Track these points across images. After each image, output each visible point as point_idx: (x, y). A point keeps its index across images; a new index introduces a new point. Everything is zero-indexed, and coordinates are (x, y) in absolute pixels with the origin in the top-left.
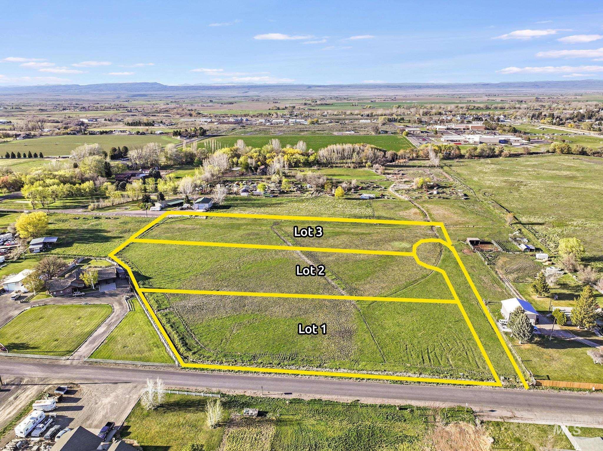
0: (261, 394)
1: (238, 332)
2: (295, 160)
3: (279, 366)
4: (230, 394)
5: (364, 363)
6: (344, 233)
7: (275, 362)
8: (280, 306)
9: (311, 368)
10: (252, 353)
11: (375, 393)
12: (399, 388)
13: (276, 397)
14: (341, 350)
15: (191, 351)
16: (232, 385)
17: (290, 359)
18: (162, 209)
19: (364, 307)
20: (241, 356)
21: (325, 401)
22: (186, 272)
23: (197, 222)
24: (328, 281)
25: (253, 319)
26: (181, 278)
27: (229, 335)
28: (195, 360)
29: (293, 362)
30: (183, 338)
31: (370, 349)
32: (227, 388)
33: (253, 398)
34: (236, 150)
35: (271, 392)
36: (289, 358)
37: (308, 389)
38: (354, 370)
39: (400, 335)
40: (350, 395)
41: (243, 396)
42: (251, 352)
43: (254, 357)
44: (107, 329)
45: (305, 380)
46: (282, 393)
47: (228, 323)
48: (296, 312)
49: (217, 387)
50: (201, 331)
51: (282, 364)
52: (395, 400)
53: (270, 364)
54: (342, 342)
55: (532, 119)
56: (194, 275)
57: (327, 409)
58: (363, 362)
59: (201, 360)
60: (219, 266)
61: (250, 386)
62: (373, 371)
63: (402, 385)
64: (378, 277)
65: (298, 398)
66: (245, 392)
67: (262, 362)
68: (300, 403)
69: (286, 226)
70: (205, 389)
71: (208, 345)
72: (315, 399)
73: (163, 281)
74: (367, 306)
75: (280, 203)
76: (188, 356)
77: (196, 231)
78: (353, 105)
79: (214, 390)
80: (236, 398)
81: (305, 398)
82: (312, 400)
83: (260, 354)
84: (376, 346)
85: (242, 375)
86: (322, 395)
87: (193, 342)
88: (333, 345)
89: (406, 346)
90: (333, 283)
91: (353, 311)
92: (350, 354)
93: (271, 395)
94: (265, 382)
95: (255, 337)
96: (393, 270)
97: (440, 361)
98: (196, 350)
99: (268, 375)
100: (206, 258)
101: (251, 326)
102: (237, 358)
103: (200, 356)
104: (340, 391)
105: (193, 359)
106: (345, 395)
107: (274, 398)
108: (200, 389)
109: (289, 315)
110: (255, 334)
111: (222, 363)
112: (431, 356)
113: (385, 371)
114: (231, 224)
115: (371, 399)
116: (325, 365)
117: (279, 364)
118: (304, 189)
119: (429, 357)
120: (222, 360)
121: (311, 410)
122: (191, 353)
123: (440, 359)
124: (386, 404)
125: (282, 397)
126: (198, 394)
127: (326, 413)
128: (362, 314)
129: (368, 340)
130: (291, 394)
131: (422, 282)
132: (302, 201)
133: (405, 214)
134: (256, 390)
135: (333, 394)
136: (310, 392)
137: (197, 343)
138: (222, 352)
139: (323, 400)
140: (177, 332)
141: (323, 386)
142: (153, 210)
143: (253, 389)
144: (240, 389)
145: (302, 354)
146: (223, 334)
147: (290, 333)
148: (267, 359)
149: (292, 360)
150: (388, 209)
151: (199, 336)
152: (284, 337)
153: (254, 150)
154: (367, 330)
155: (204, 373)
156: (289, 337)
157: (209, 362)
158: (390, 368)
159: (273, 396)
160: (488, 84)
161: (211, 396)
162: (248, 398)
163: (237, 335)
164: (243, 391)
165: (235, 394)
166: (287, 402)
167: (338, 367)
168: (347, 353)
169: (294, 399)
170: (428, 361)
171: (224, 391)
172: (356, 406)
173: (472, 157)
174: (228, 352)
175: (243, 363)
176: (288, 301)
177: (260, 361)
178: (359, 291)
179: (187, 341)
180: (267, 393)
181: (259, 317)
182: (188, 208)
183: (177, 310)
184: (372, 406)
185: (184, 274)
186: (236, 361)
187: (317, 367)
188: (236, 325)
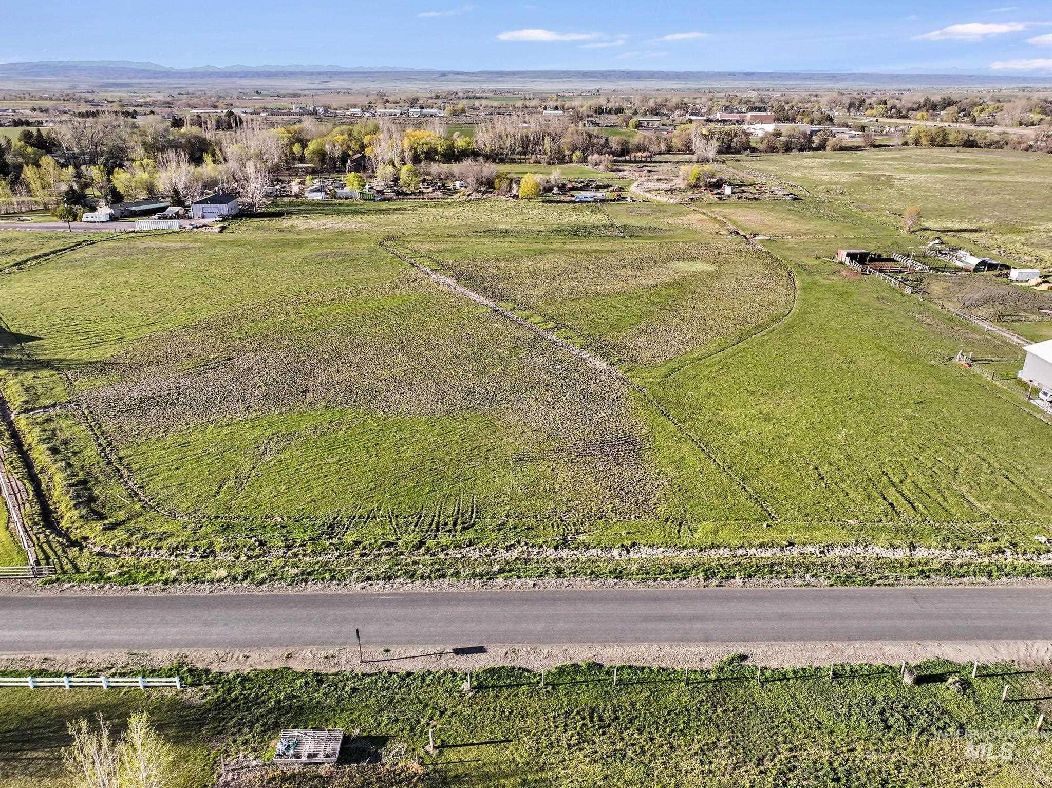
0: (356, 661)
1: (281, 457)
2: (426, 147)
3: (422, 550)
4: (227, 669)
5: (708, 526)
6: (554, 251)
7: (405, 538)
8: (410, 390)
9: (536, 551)
10: (324, 514)
11: (795, 624)
12: (864, 597)
13: (418, 666)
14: (621, 491)
15: (106, 518)
16: (237, 632)
17: (459, 527)
18: (113, 218)
19: (651, 383)
20: (283, 527)
21: (620, 669)
22: (142, 324)
23: (195, 237)
24: (536, 332)
25: (331, 422)
26: (126, 337)
27: (248, 468)
28: (108, 551)
29: (470, 535)
30: (84, 482)
31: (709, 483)
32: (218, 644)
33: (320, 682)
34: (301, 131)
35: (397, 651)
36: (455, 524)
37: (540, 626)
38: (684, 548)
39: (783, 442)
40: (707, 639)
41: (279, 674)
42: (319, 513)
43: (331, 529)
45: (523, 593)
46: (439, 649)
47: (249, 435)
48: (459, 401)
49: (174, 644)
50: (153, 461)
51: (430, 543)
52: (878, 644)
53: (389, 545)
54: (615, 470)
55: (849, 111)
56: (164, 330)
57: (633, 704)
58: (704, 523)
59: (134, 549)
60: (240, 312)
61: (311, 631)
62: (750, 546)
63: (874, 587)
64: (663, 322)
65: (507, 664)
66: (289, 656)
67: (357, 543)
68: (518, 685)
69: (415, 242)
70: (122, 658)
71: (171, 498)
72: (576, 666)
73: (66, 345)
74: (659, 380)
75: (400, 209)
76: (85, 539)
77: (190, 251)
78: (525, 99)
79: (162, 657)
80: (248, 685)
81: (533, 666)
82: (561, 669)
83: (352, 518)
84: (724, 475)
85: (282, 592)
86: (598, 648)
87: (118, 493)
88: (591, 479)
89: (816, 469)
90: (552, 337)
91: (625, 391)
92: (651, 503)
93: (394, 663)
94: (371, 610)
95: (334, 467)
96: (694, 309)
97: (945, 505)
98: (121, 515)
99: (382, 583)
100: (206, 297)
101: (323, 439)
102: (268, 535)
103: (131, 536)
104: (662, 625)
105: (105, 547)
106: (686, 639)
107: (409, 674)
108: (98, 658)
109: (441, 407)
110: (335, 460)
111: (213, 552)
112: (906, 492)
113: (792, 544)
114: (282, 239)
115: (790, 647)
116: (581, 538)
117: (422, 543)
118: (450, 189)
119: (903, 495)
120: (211, 543)
121: (568, 714)
122: (99, 526)
123: (940, 500)
124: (856, 664)
125: (439, 666)
126: (87, 681)
127: (631, 721)
128: (651, 398)
129: (692, 460)
130: (482, 650)
131: (776, 328)
132: (449, 205)
133: (678, 222)
134: (332, 644)
135: (638, 640)
136: (549, 638)
137: (133, 494)
138: (216, 518)
139: (607, 665)
140: (69, 465)
141: (593, 609)
142: (90, 219)
143: (324, 643)
144: (274, 644)
145: (496, 509)
146: (229, 465)
147: (448, 453)
148: (379, 531)
149: (464, 529)
150: (639, 215)
151: (145, 475)
152: (430, 465)
153: (338, 129)
154: (680, 434)
155: (136, 594)
156: (446, 464)
157: (161, 552)
158: (803, 537)
159: (405, 666)
160: (753, 74)
161: (141, 685)
162: (300, 682)
163: (275, 465)
164: (281, 653)
165: (246, 670)
166: (466, 686)
167: (628, 543)
168: (641, 499)
169: (491, 672)
170: (908, 506)
171: (200, 658)
172: (740, 680)
173: (772, 150)
174: (239, 517)
175: (289, 548)
176: (435, 377)
177: (350, 539)
178: (624, 351)
179: (97, 491)
180: (378, 652)
181: (350, 417)
182: (178, 216)
183: (88, 407)
184: (803, 675)
185: (134, 330)
186: (262, 543)
187: (556, 548)
188: (276, 439)
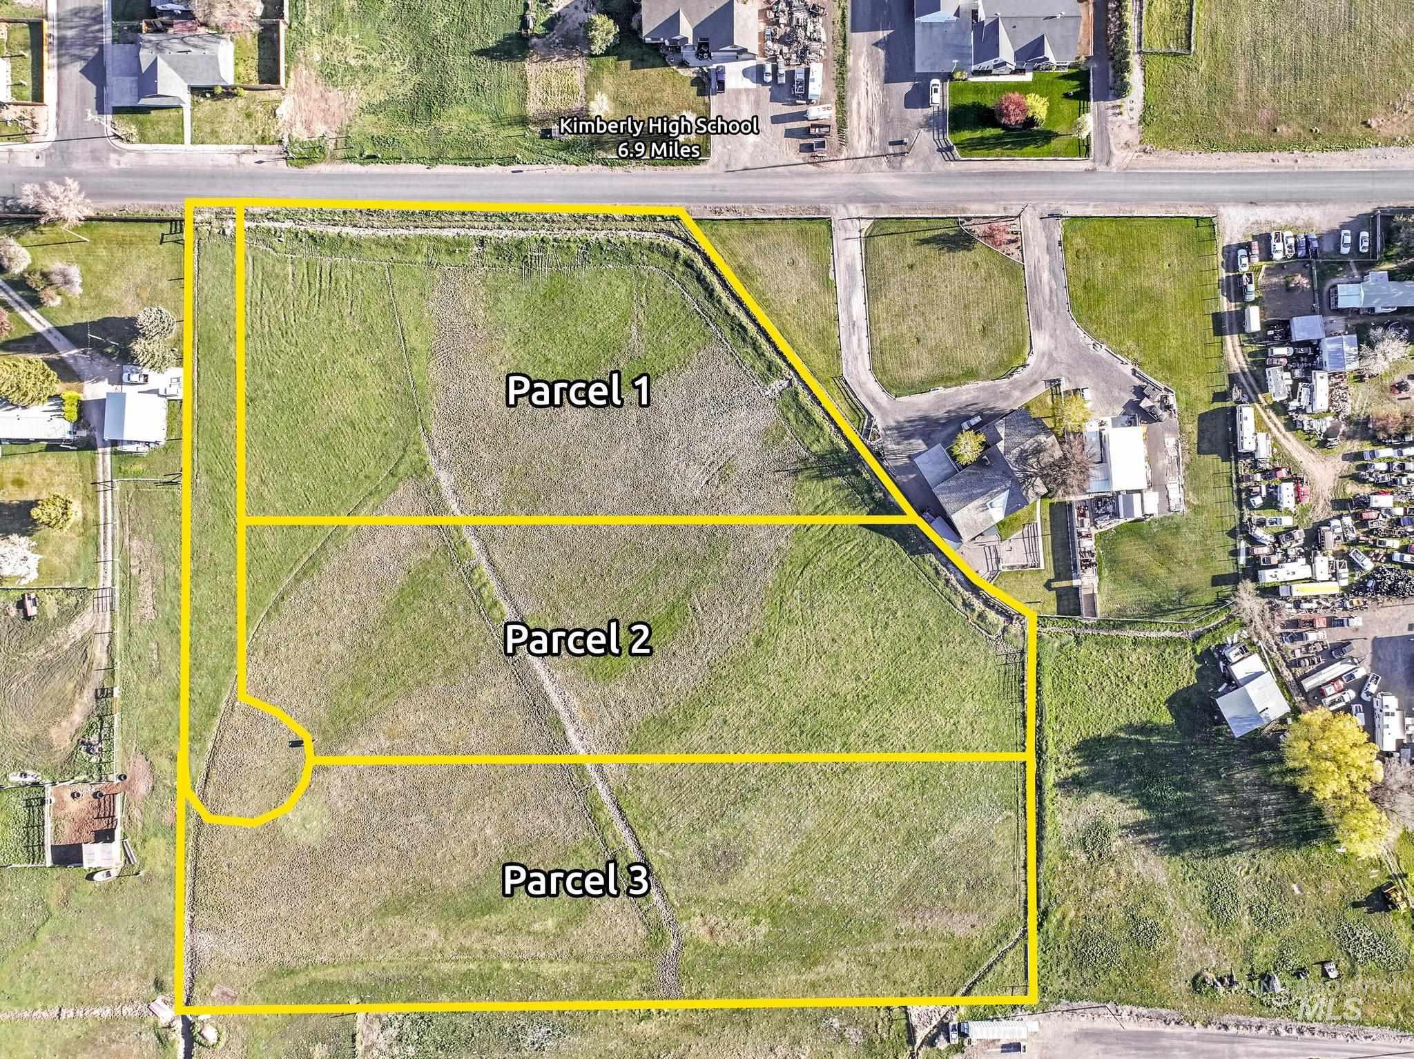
40: (438, 175)
44: (850, 316)
104: (453, 180)
172: (432, 159)
